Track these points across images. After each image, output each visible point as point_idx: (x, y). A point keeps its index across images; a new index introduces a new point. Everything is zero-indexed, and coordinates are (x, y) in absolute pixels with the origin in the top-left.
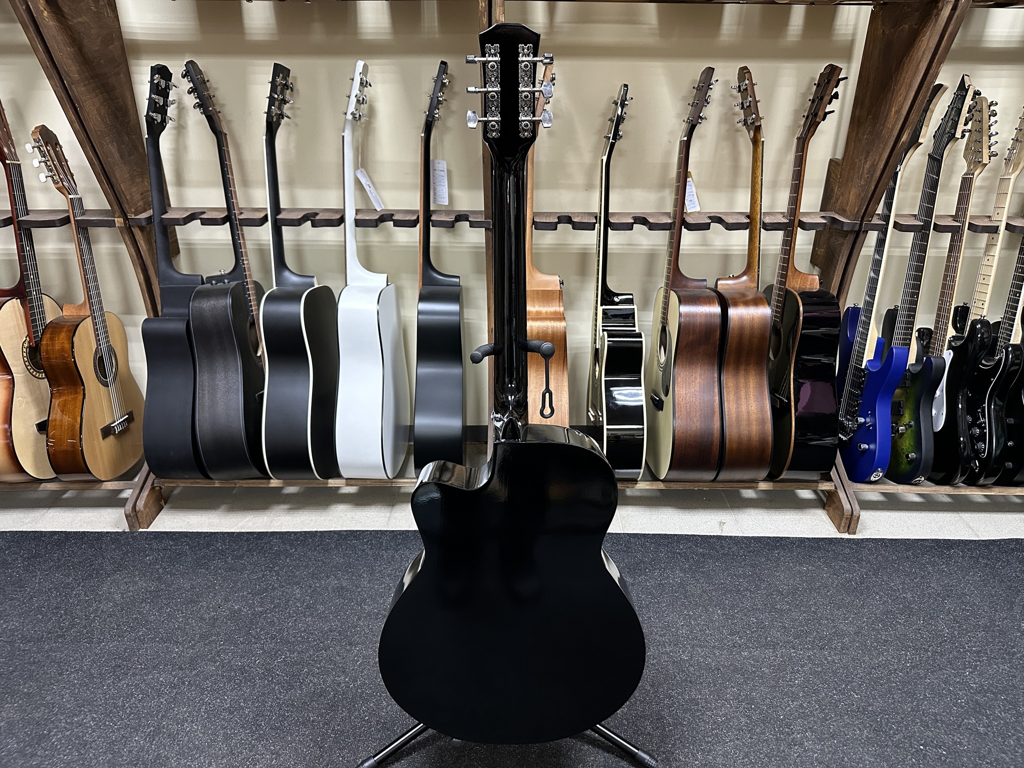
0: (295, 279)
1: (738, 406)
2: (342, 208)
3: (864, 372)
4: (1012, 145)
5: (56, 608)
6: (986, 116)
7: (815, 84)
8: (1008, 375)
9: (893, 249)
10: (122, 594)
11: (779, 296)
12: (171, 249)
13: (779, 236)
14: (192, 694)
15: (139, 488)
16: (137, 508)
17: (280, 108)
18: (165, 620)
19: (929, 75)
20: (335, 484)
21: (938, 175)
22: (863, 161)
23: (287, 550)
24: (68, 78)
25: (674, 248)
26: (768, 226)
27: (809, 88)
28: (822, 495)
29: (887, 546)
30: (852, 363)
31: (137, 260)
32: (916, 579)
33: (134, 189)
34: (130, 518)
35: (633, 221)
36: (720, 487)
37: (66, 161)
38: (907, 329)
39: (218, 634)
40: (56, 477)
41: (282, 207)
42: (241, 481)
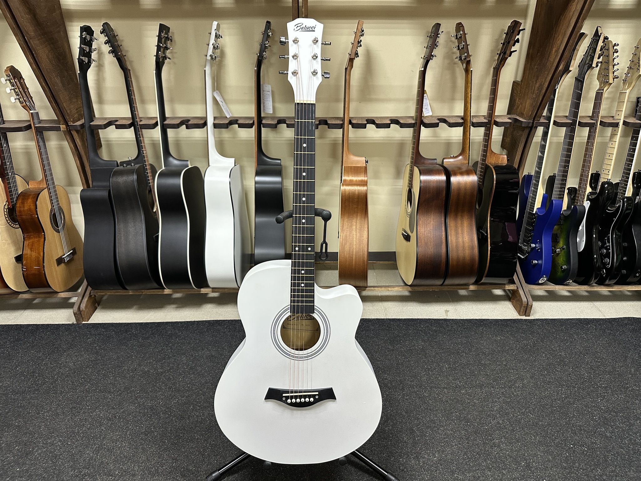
0: (176, 162)
1: (457, 238)
2: (205, 116)
3: (535, 215)
4: (627, 71)
5: (33, 372)
6: (611, 53)
7: (505, 33)
8: (624, 216)
9: (552, 138)
10: (74, 363)
11: (482, 168)
12: (97, 144)
13: (482, 130)
14: (121, 424)
15: (82, 296)
16: (81, 309)
17: (164, 53)
18: (101, 378)
19: (577, 27)
20: (205, 291)
21: (581, 90)
22: (534, 83)
23: (177, 333)
24: (28, 35)
25: (416, 139)
26: (475, 124)
27: (500, 36)
28: (508, 292)
29: (549, 323)
30: (528, 209)
31: (75, 152)
32: (567, 343)
33: (72, 106)
34: (76, 315)
35: (390, 122)
36: (445, 288)
37: (27, 89)
38: (561, 188)
39: (136, 387)
40: (29, 290)
41: (167, 116)
42: (146, 291)
